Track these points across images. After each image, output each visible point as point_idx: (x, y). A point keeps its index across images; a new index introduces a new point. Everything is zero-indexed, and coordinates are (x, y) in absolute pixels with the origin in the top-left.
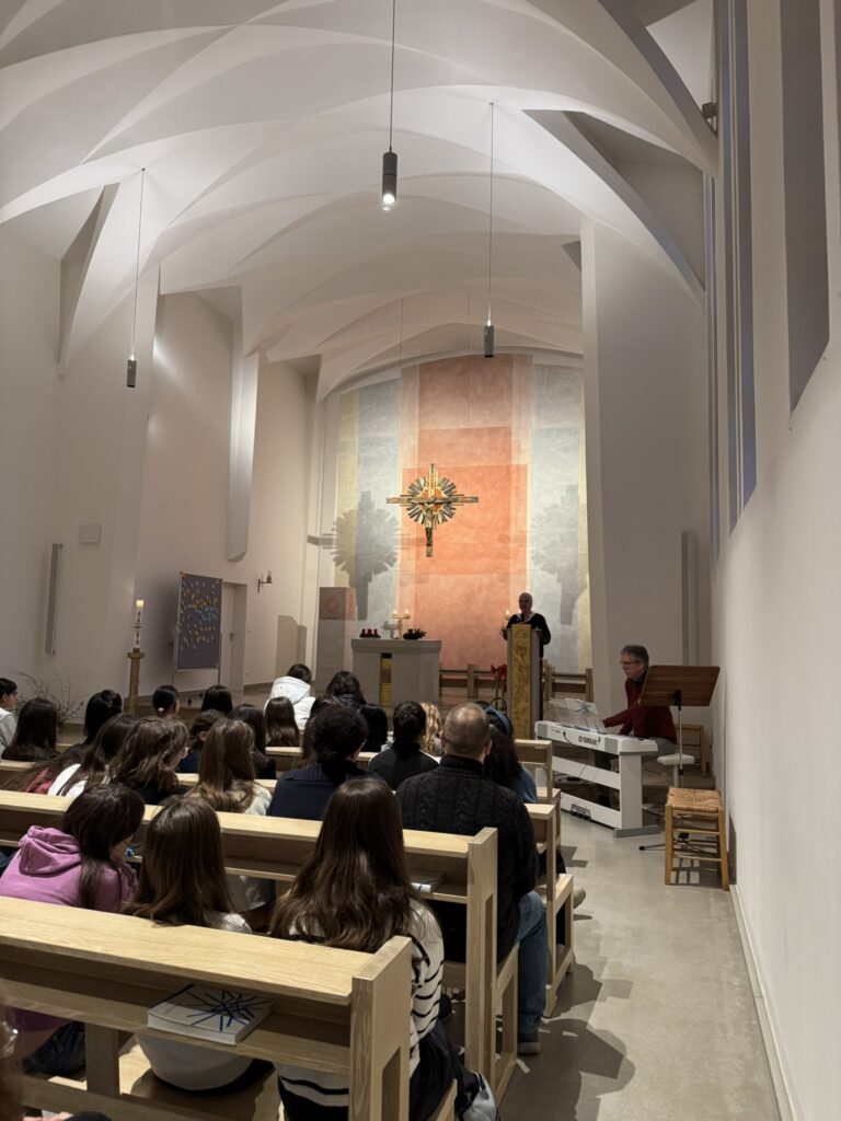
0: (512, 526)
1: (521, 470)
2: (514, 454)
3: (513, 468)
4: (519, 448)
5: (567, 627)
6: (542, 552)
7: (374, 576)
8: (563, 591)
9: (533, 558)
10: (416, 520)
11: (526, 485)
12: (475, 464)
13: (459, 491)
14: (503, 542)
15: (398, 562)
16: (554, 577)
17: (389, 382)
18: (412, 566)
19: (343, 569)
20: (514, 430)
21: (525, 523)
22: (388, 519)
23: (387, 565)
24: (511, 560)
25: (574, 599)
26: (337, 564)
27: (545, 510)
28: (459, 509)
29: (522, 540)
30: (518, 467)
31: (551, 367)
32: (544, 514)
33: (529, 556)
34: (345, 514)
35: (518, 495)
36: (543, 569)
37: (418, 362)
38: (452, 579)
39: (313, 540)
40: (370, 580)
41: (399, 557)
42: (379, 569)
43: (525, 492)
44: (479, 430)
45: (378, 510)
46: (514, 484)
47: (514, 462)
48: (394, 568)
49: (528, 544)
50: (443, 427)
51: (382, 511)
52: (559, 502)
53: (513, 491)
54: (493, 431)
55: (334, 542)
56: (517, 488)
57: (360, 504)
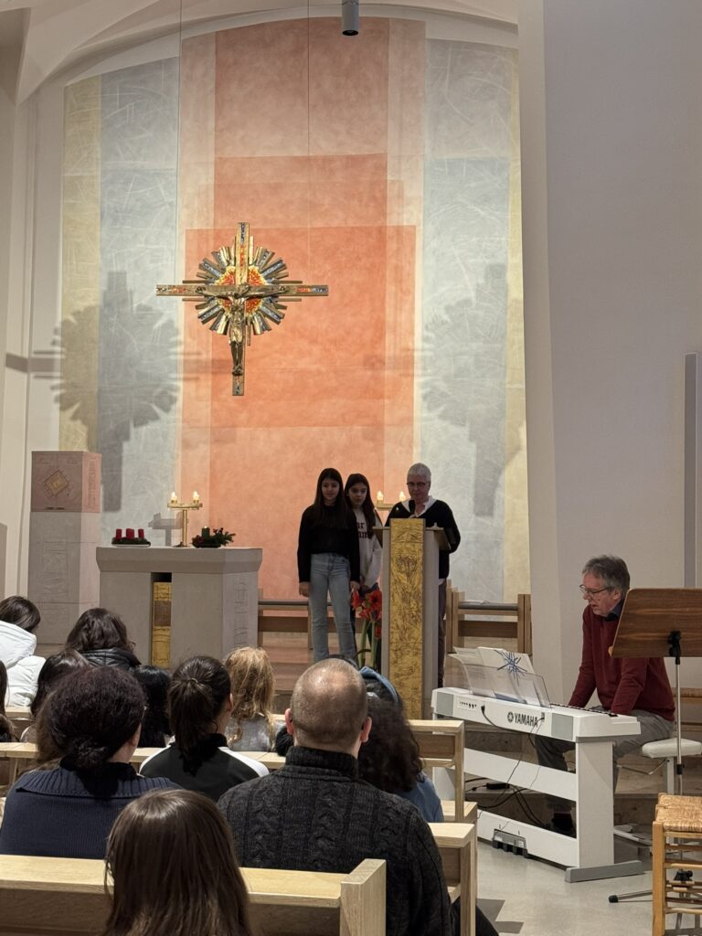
0: (389, 339)
1: (405, 236)
2: (392, 206)
3: (390, 232)
4: (400, 196)
5: (486, 520)
6: (442, 386)
7: (132, 430)
8: (478, 456)
9: (425, 397)
10: (214, 328)
11: (412, 264)
12: (319, 224)
13: (293, 273)
14: (373, 366)
15: (179, 404)
16: (465, 431)
17: (158, 65)
18: (204, 411)
19: (74, 418)
20: (391, 163)
21: (412, 333)
22: (160, 323)
23: (158, 410)
24: (386, 401)
25: (499, 471)
26: (63, 409)
27: (448, 309)
28: (292, 308)
29: (406, 363)
30: (399, 230)
31: (459, 44)
32: (446, 317)
33: (418, 393)
34: (76, 314)
35: (399, 281)
36: (443, 417)
37: (212, 29)
38: (277, 436)
39: (17, 363)
40: (127, 438)
41: (180, 396)
42: (143, 418)
43: (411, 275)
44: (327, 160)
45: (140, 308)
46: (392, 262)
47: (392, 221)
48: (171, 416)
49: (417, 371)
50: (261, 153)
51: (147, 309)
52: (472, 295)
53: (389, 274)
54: (353, 162)
55: (57, 365)
56: (397, 268)
57: (105, 295)
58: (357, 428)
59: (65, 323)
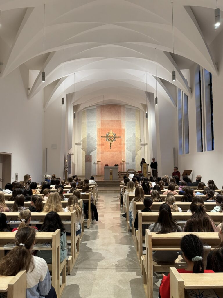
4: (123, 125)
5: (134, 162)
7: (91, 152)
8: (133, 155)
9: (126, 148)
10: (108, 141)
11: (124, 133)
12: (113, 128)
14: (120, 145)
15: (97, 149)
17: (94, 109)
18: (100, 150)
20: (122, 121)
23: (94, 150)
24: (122, 149)
26: (82, 150)
30: (123, 129)
34: (84, 138)
38: (109, 153)
39: (76, 144)
51: (93, 138)
52: (131, 137)
54: (117, 121)
55: (81, 144)
58: (119, 152)
59: (82, 139)
